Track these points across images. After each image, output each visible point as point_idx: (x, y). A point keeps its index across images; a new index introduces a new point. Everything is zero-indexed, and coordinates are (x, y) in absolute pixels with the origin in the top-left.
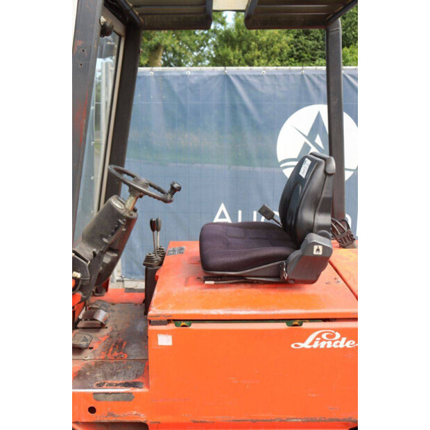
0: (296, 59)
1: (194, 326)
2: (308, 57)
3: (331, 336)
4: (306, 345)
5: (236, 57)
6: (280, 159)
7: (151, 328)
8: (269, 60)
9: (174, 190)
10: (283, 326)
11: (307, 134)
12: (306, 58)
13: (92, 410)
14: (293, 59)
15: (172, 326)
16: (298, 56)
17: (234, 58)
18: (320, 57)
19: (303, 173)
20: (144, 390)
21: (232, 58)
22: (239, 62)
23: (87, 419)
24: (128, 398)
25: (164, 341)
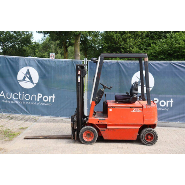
0: (150, 38)
1: (115, 108)
2: (157, 37)
4: (133, 111)
5: (117, 37)
7: (108, 108)
8: (135, 39)
9: (111, 87)
10: (129, 108)
11: (139, 78)
12: (156, 37)
13: (98, 122)
14: (148, 38)
15: (112, 108)
17: (116, 38)
18: (163, 37)
19: (134, 85)
20: (107, 118)
21: (115, 38)
22: (119, 40)
23: (98, 123)
24: (104, 120)
25: (111, 110)
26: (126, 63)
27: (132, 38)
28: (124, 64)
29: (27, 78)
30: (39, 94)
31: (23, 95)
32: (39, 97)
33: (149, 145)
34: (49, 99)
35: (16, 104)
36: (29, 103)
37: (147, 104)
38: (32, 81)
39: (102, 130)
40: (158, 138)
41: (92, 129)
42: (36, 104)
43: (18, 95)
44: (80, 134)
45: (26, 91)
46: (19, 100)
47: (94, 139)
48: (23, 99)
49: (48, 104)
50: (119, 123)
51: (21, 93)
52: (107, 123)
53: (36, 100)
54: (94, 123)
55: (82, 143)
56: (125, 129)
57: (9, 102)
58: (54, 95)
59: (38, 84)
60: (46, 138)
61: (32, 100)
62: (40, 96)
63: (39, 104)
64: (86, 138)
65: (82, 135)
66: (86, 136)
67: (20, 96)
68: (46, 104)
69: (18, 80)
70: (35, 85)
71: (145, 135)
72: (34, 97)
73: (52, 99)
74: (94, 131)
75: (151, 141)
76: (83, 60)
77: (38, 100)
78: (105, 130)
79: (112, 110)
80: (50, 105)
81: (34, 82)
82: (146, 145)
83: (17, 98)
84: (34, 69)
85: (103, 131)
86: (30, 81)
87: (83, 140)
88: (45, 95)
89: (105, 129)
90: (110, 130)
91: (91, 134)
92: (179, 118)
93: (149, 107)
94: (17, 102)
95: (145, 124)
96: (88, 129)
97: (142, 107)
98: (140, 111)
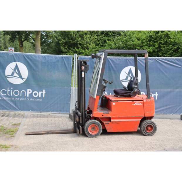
0: (105, 35)
1: (118, 102)
2: (111, 34)
3: (138, 103)
4: (135, 104)
5: (74, 33)
6: (121, 79)
7: (112, 102)
8: (92, 35)
9: (112, 82)
10: (131, 102)
11: (127, 73)
13: (103, 115)
14: (103, 35)
15: (115, 102)
16: (106, 33)
18: (117, 34)
19: (132, 80)
20: (111, 112)
21: (72, 34)
22: (76, 36)
23: (102, 117)
24: (108, 113)
25: (114, 104)
26: (114, 59)
27: (89, 34)
28: (113, 59)
29: (15, 73)
30: (28, 90)
31: (12, 90)
32: (28, 93)
33: (149, 136)
34: (39, 94)
35: (4, 101)
36: (18, 99)
37: (147, 98)
38: (21, 77)
39: (106, 123)
40: (157, 129)
41: (97, 122)
42: (26, 99)
43: (6, 90)
44: (85, 128)
45: (15, 86)
46: (7, 96)
47: (99, 132)
48: (12, 95)
49: (38, 100)
50: (122, 116)
51: (10, 89)
52: (110, 117)
53: (25, 96)
54: (99, 117)
55: (87, 137)
56: (127, 121)
58: (44, 90)
59: (27, 80)
60: (48, 133)
61: (21, 95)
62: (30, 91)
63: (29, 99)
64: (91, 132)
65: (87, 129)
66: (90, 129)
67: (9, 91)
68: (36, 100)
69: (6, 75)
70: (25, 80)
71: (146, 127)
72: (23, 92)
73: (42, 94)
74: (99, 124)
75: (150, 132)
76: (73, 56)
77: (28, 96)
78: (109, 123)
80: (40, 100)
81: (23, 78)
82: (146, 136)
83: (5, 94)
84: (23, 64)
86: (19, 77)
87: (89, 133)
88: (35, 91)
90: (113, 123)
91: (96, 128)
92: (163, 110)
93: (149, 100)
95: (146, 116)
96: (93, 123)
97: (143, 101)
98: (141, 104)
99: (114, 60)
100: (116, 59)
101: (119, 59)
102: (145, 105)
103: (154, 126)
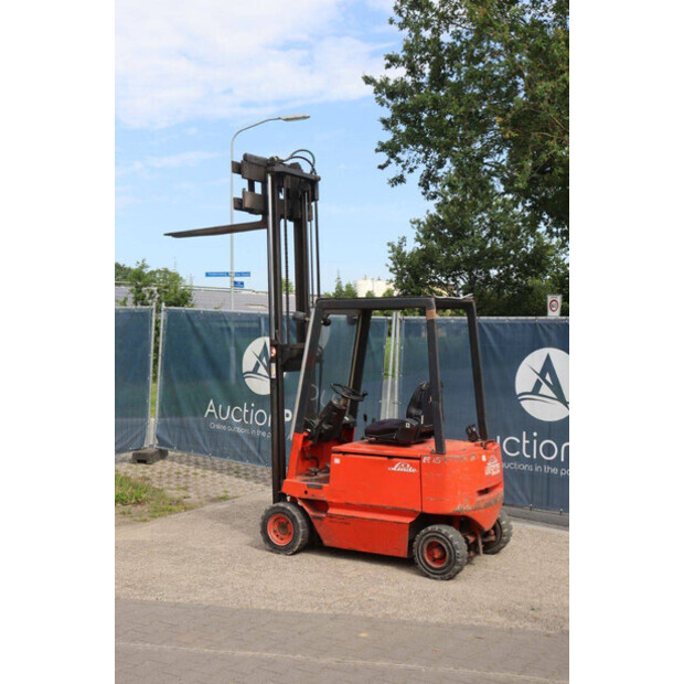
3: (405, 466)
4: (394, 469)
7: (332, 455)
11: (539, 372)
13: (306, 492)
15: (340, 455)
20: (327, 486)
23: (305, 496)
24: (321, 488)
25: (337, 461)
26: (500, 324)
30: (286, 412)
31: (252, 411)
32: (286, 419)
33: (435, 578)
35: (237, 435)
36: (264, 434)
37: (435, 450)
39: (315, 517)
41: (289, 511)
43: (241, 410)
48: (251, 423)
50: (357, 502)
51: (249, 407)
52: (325, 499)
54: (296, 496)
57: (224, 428)
64: (276, 536)
65: (265, 525)
66: (275, 529)
67: (246, 413)
69: (244, 371)
74: (294, 517)
76: (389, 318)
78: (321, 518)
79: (341, 461)
82: (427, 576)
85: (319, 521)
86: (267, 375)
89: (324, 515)
90: (333, 520)
93: (438, 459)
94: (240, 430)
95: (425, 511)
96: (280, 510)
97: (420, 459)
98: (414, 470)
99: (497, 327)
100: (503, 325)
101: (513, 325)
102: (424, 474)
103: (449, 548)
